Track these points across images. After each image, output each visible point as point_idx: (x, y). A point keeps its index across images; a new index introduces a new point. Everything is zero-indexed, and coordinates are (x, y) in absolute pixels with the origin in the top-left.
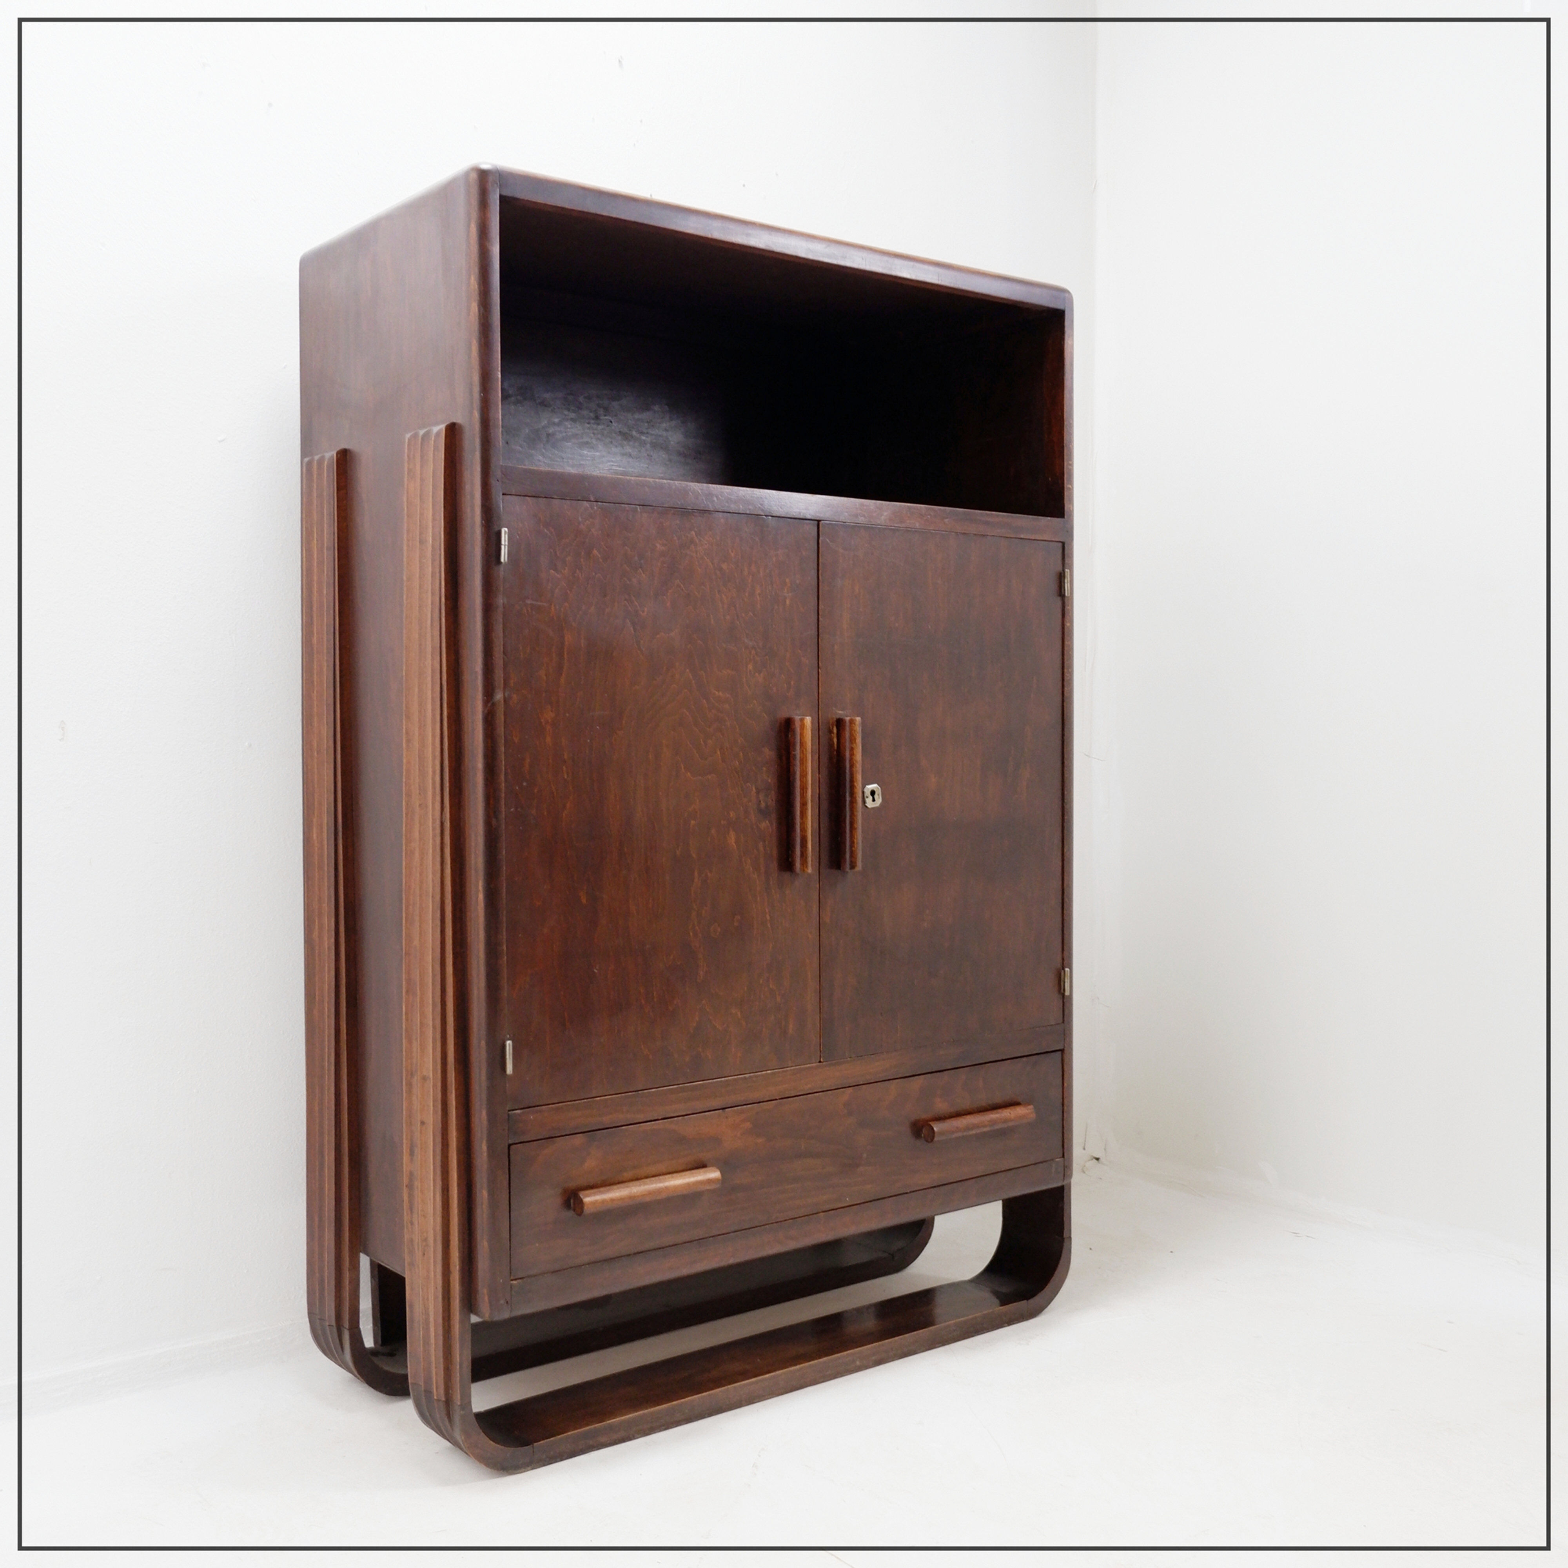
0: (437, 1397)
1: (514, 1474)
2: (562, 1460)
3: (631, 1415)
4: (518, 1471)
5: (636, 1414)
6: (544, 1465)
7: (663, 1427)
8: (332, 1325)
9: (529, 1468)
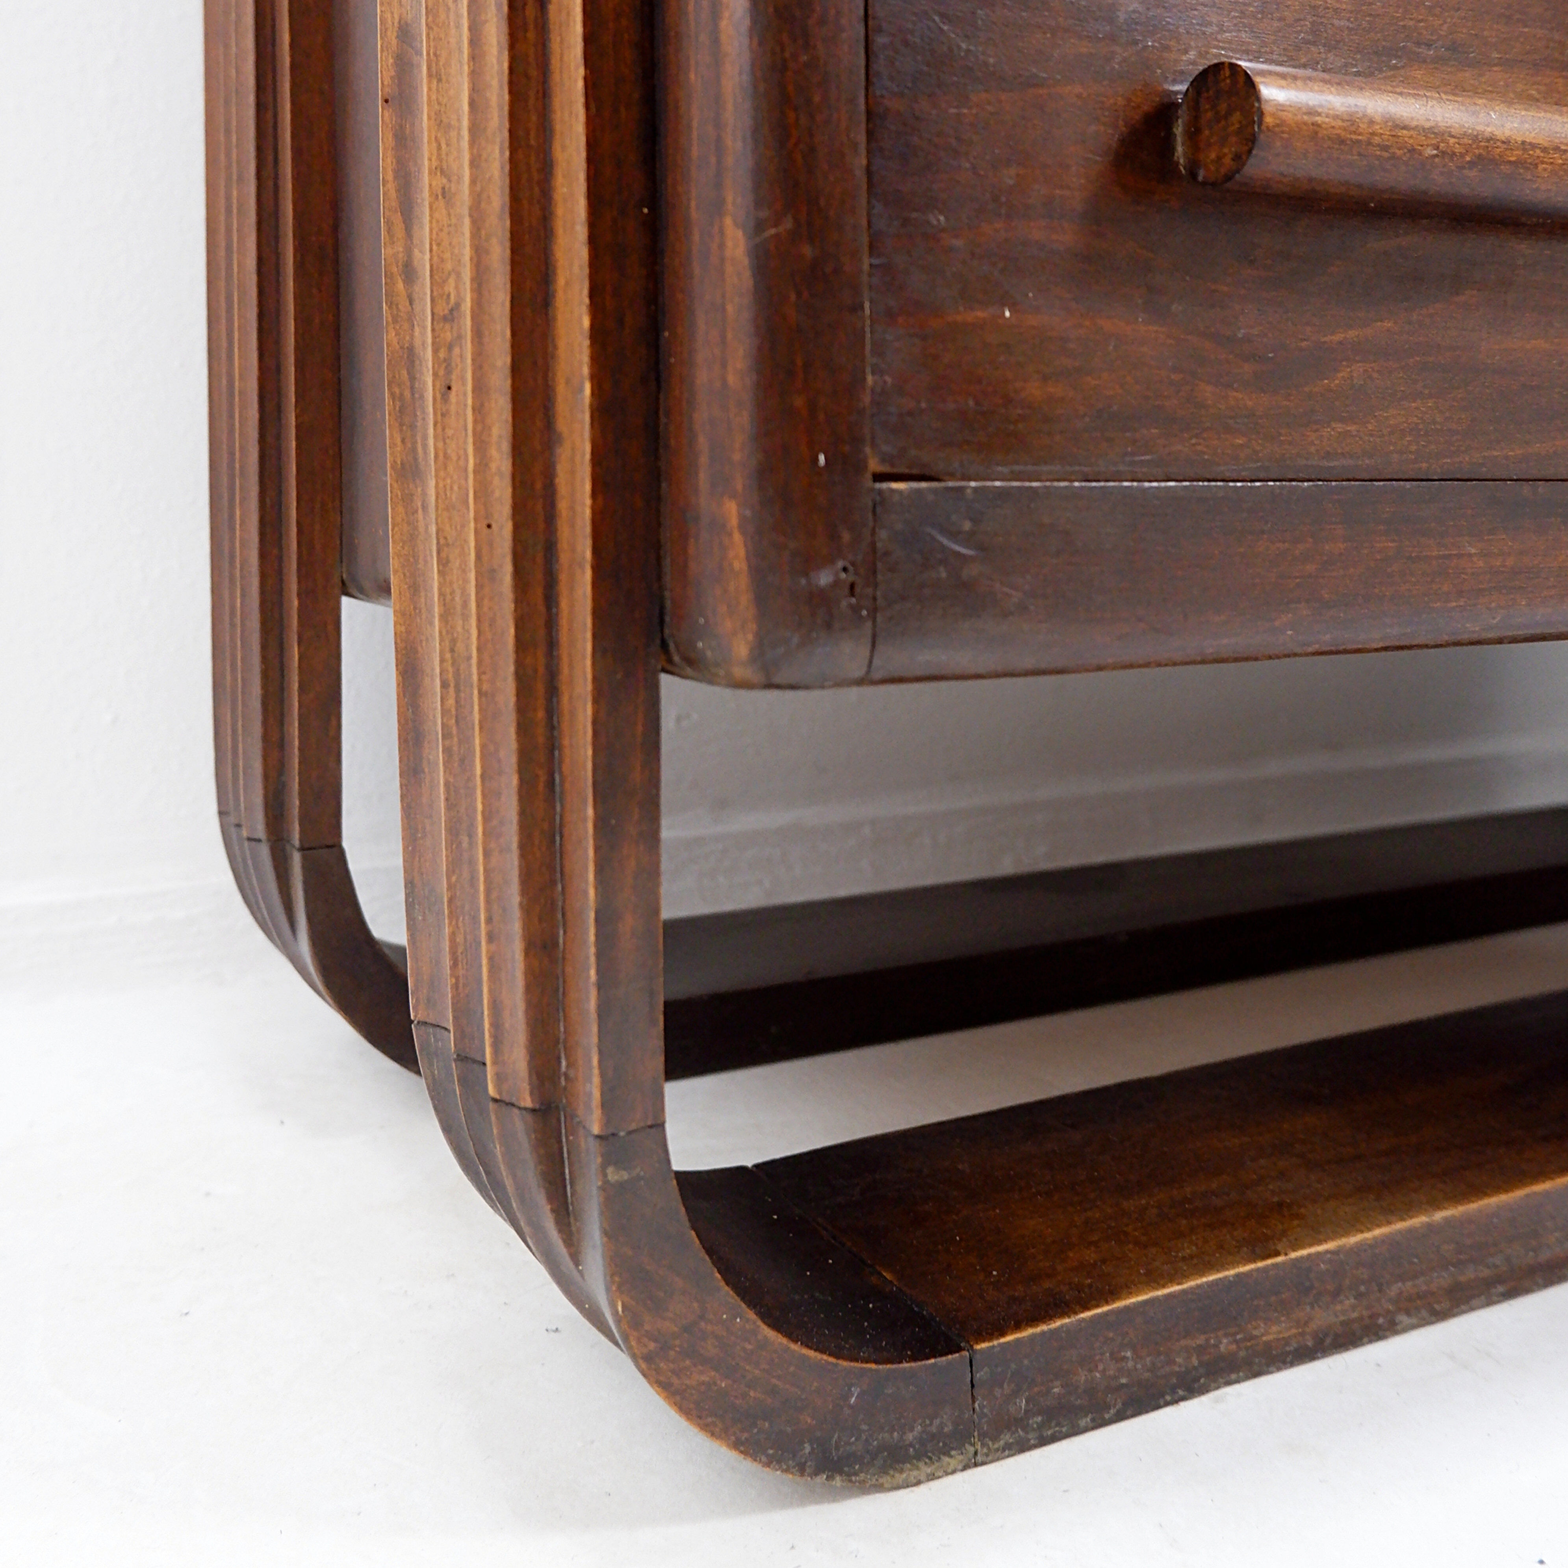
0: (499, 1091)
1: (880, 1488)
2: (1100, 1423)
3: (1377, 1232)
4: (900, 1478)
5: (1400, 1226)
6: (1023, 1447)
7: (1501, 1289)
8: (256, 837)
9: (953, 1463)
